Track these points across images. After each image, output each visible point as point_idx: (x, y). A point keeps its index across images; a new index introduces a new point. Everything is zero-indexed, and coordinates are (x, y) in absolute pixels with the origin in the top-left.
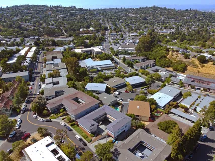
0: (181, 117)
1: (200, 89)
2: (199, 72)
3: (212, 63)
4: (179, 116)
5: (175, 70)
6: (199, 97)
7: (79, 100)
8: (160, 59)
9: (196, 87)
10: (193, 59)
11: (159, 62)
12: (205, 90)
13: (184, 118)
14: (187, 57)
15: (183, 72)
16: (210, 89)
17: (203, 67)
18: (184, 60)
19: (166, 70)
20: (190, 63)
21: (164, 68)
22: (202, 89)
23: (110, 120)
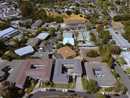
0: (85, 46)
1: (76, 29)
2: (70, 20)
3: (73, 14)
4: (83, 46)
5: (58, 22)
6: (82, 33)
7: (35, 66)
8: (45, 18)
9: (75, 29)
10: (63, 13)
11: (45, 20)
12: (79, 29)
13: (86, 46)
14: (60, 13)
15: (63, 22)
16: (81, 28)
17: (70, 17)
18: (59, 15)
19: (53, 24)
20: (63, 16)
21: (50, 23)
22: (78, 29)
23: (66, 67)
